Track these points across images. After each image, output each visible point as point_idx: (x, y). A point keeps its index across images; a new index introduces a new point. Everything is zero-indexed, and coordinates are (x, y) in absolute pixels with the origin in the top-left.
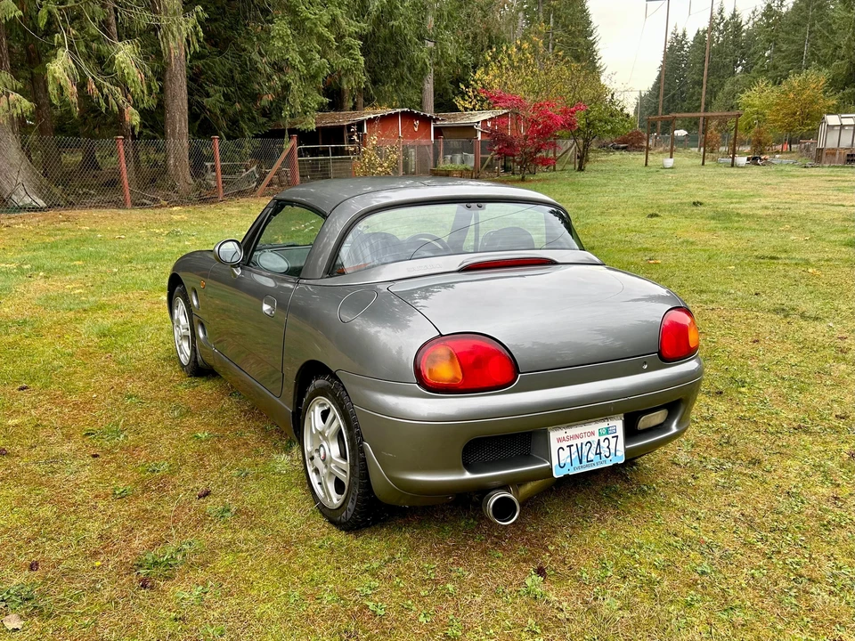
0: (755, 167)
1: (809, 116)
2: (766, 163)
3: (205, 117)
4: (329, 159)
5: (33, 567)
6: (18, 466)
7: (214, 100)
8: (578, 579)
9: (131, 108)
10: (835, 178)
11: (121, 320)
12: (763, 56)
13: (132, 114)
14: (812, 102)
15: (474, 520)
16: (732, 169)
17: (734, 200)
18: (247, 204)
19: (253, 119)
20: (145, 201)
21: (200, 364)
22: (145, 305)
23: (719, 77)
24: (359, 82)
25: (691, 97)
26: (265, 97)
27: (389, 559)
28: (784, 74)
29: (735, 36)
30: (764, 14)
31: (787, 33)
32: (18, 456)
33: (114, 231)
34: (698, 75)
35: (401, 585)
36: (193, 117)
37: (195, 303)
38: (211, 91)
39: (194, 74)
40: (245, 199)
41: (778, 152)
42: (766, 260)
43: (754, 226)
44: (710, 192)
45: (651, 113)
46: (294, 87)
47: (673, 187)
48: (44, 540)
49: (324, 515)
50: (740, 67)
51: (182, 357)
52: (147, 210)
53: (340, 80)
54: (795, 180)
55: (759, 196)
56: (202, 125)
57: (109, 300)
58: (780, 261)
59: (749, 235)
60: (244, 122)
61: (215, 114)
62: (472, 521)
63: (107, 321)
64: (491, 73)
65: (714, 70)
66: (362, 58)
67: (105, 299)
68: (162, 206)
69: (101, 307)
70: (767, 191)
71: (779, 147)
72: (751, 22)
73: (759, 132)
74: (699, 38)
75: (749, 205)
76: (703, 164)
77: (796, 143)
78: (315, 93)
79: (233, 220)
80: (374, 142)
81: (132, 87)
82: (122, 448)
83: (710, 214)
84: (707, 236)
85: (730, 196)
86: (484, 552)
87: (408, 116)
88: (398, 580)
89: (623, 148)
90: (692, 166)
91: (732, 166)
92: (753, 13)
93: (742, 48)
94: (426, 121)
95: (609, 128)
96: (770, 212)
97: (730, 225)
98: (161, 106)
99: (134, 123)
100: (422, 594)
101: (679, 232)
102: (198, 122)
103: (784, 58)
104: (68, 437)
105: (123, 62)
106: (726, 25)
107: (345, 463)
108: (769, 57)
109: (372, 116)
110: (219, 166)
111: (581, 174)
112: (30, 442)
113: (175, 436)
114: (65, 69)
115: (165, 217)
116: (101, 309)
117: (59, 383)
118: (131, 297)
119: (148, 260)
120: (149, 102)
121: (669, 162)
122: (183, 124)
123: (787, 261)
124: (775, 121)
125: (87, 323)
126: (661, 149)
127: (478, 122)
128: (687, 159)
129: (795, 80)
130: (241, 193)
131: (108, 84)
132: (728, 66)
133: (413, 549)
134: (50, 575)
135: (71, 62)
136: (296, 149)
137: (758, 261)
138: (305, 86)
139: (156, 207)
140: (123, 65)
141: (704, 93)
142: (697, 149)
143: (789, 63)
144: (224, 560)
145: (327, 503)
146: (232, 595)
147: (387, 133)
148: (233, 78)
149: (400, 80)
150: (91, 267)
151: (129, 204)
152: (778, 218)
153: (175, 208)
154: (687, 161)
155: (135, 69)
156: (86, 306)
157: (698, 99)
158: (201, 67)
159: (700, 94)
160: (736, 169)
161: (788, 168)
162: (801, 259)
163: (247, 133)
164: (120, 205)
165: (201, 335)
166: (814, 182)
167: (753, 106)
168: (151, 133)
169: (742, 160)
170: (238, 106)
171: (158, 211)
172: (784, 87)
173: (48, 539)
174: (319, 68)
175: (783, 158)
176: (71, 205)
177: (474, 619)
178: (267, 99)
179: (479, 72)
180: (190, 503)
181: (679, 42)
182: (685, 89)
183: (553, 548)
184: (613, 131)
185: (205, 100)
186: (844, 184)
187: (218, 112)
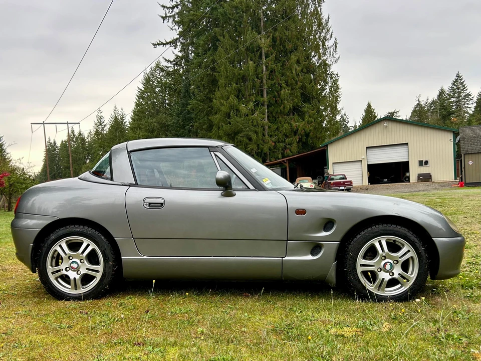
23: (78, 165)
29: (83, 144)
30: (95, 134)
31: (108, 143)
34: (67, 163)
50: (88, 160)
65: (75, 161)
72: (90, 138)
74: (64, 144)
92: (90, 133)
93: (87, 150)
95: (24, 186)
106: (77, 138)
132: (82, 159)
141: (72, 172)
181: (53, 147)
182: (60, 171)
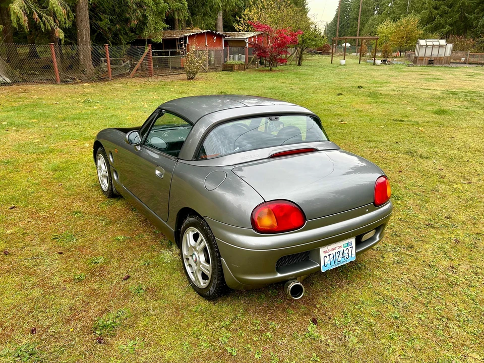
0: (385, 65)
1: (410, 39)
2: (390, 63)
3: (99, 32)
4: (169, 58)
5: (33, 331)
6: (16, 262)
7: (104, 22)
8: (334, 325)
9: (59, 29)
10: (424, 73)
11: (64, 160)
12: (388, 6)
13: (60, 33)
14: (412, 32)
15: (276, 290)
16: (374, 66)
17: (378, 85)
18: (125, 82)
19: (126, 34)
20: (68, 80)
21: (115, 192)
22: (77, 150)
23: (366, 16)
24: (185, 16)
25: (352, 26)
26: (133, 22)
27: (234, 318)
28: (398, 16)
32: (15, 255)
33: (52, 99)
34: (356, 14)
35: (243, 335)
36: (93, 31)
37: (111, 160)
38: (102, 17)
39: (92, 7)
40: (124, 79)
41: (395, 57)
42: (398, 122)
43: (389, 101)
44: (365, 80)
45: (332, 34)
46: (150, 18)
47: (347, 77)
48: (37, 312)
49: (195, 290)
50: (376, 11)
51: (103, 186)
52: (70, 85)
53: (174, 13)
54: (405, 73)
55: (389, 83)
56: (98, 37)
57: (56, 146)
58: (405, 123)
59: (387, 106)
60: (121, 35)
61: (105, 31)
62: (275, 291)
63: (57, 161)
64: (252, 11)
65: (364, 12)
66: (186, 3)
67: (53, 145)
68: (77, 83)
69: (52, 151)
70: (392, 80)
71: (395, 54)
73: (386, 46)
75: (385, 88)
76: (360, 63)
77: (403, 52)
78: (161, 22)
79: (119, 92)
80: (194, 50)
81: (59, 17)
82: (76, 248)
83: (367, 93)
84: (367, 107)
85: (375, 83)
86: (284, 310)
87: (211, 35)
88: (241, 332)
89: (320, 53)
90: (354, 64)
91: (374, 64)
93: (377, 1)
94: (220, 37)
95: (314, 43)
96: (396, 93)
97: (377, 100)
98: (74, 25)
99: (61, 38)
100: (255, 339)
101: (353, 104)
102: (96, 35)
103: (398, 8)
104: (43, 240)
105: (54, 4)
107: (208, 266)
108: (391, 7)
109: (191, 34)
110: (109, 61)
111: (300, 67)
112: (21, 245)
113: (105, 239)
114: (20, 7)
115: (81, 90)
116: (51, 152)
117: (34, 204)
118: (68, 143)
119: (75, 119)
120: (68, 24)
121: (343, 62)
122: (88, 36)
123: (408, 123)
124: (394, 41)
125: (45, 162)
126: (339, 54)
127: (247, 38)
128: (352, 59)
129: (404, 20)
130: (122, 76)
131: (45, 15)
132: (370, 11)
133: (246, 310)
134: (43, 337)
135: (24, 3)
136: (151, 51)
137: (394, 122)
138: (156, 18)
139: (74, 83)
140: (54, 5)
141: (359, 24)
142: (355, 54)
143: (400, 10)
144: (143, 322)
145: (197, 284)
146: (150, 346)
147: (201, 44)
148: (114, 9)
149: (205, 14)
150: (42, 124)
151: (59, 81)
152: (400, 97)
153: (85, 84)
154: (351, 61)
155: (61, 7)
156: (43, 151)
157: (356, 27)
158: (96, 4)
159: (357, 25)
160: (376, 66)
161: (401, 67)
162: (415, 122)
163: (123, 41)
164: (54, 82)
165: (115, 178)
166: (414, 75)
167: (384, 33)
168: (69, 41)
169: (378, 62)
170: (118, 26)
171: (76, 86)
172: (398, 23)
173: (40, 312)
174: (164, 8)
175: (398, 61)
176: (25, 81)
177: (284, 355)
178: (134, 23)
179: (246, 10)
180: (119, 283)
182: (349, 21)
183: (319, 306)
184: (316, 45)
185: (99, 23)
186: (429, 77)
187: (107, 30)
